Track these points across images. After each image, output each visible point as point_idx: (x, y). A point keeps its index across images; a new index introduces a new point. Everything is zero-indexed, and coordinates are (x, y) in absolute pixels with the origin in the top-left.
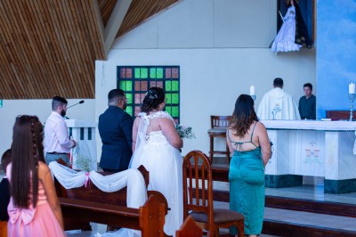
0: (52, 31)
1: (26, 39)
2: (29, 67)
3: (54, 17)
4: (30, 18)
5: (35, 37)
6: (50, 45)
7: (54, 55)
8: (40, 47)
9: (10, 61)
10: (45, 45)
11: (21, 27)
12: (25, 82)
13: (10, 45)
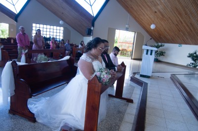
0: (190, 18)
2: (186, 33)
3: (189, 12)
4: (180, 14)
5: (185, 21)
6: (191, 24)
7: (194, 28)
8: (188, 25)
9: (179, 31)
10: (189, 24)
11: (178, 17)
12: (187, 39)
13: (177, 25)
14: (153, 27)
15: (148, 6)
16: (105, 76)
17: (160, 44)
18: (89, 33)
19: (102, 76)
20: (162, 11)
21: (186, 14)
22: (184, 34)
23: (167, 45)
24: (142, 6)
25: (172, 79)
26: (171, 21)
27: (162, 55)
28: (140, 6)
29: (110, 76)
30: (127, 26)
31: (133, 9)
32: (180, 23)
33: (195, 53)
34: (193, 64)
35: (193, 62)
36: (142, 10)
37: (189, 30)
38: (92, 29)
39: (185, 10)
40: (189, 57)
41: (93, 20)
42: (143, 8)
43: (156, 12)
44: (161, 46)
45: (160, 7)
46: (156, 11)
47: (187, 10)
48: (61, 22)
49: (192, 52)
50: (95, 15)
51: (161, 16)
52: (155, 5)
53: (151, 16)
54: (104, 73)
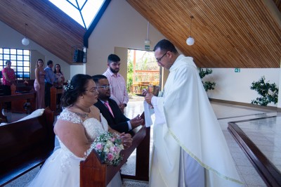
0: (247, 25)
1: (234, 32)
2: (245, 49)
3: (244, 16)
4: (232, 19)
5: (239, 30)
6: (250, 34)
7: (255, 41)
8: (245, 37)
9: (234, 46)
10: (247, 35)
11: (229, 25)
12: (247, 58)
13: (228, 37)
14: (190, 42)
15: (179, 7)
16: (112, 149)
17: (205, 70)
18: (80, 58)
19: (106, 150)
20: (201, 14)
21: (241, 19)
22: (242, 52)
23: (216, 71)
24: (169, 8)
25: (231, 132)
26: (217, 31)
27: (210, 88)
28: (165, 7)
29: (122, 147)
30: (147, 43)
31: (154, 13)
32: (233, 34)
33: (262, 82)
34: (260, 100)
35: (260, 96)
36: (169, 15)
37: (248, 44)
38: (85, 50)
39: (238, 13)
40: (253, 88)
41: (85, 35)
42: (172, 11)
43: (192, 17)
44: (207, 73)
45: (198, 9)
46: (193, 15)
47: (241, 12)
48: (24, 41)
49: (257, 80)
50: (88, 26)
51: (202, 24)
52: (190, 6)
53: (186, 24)
54: (109, 143)
